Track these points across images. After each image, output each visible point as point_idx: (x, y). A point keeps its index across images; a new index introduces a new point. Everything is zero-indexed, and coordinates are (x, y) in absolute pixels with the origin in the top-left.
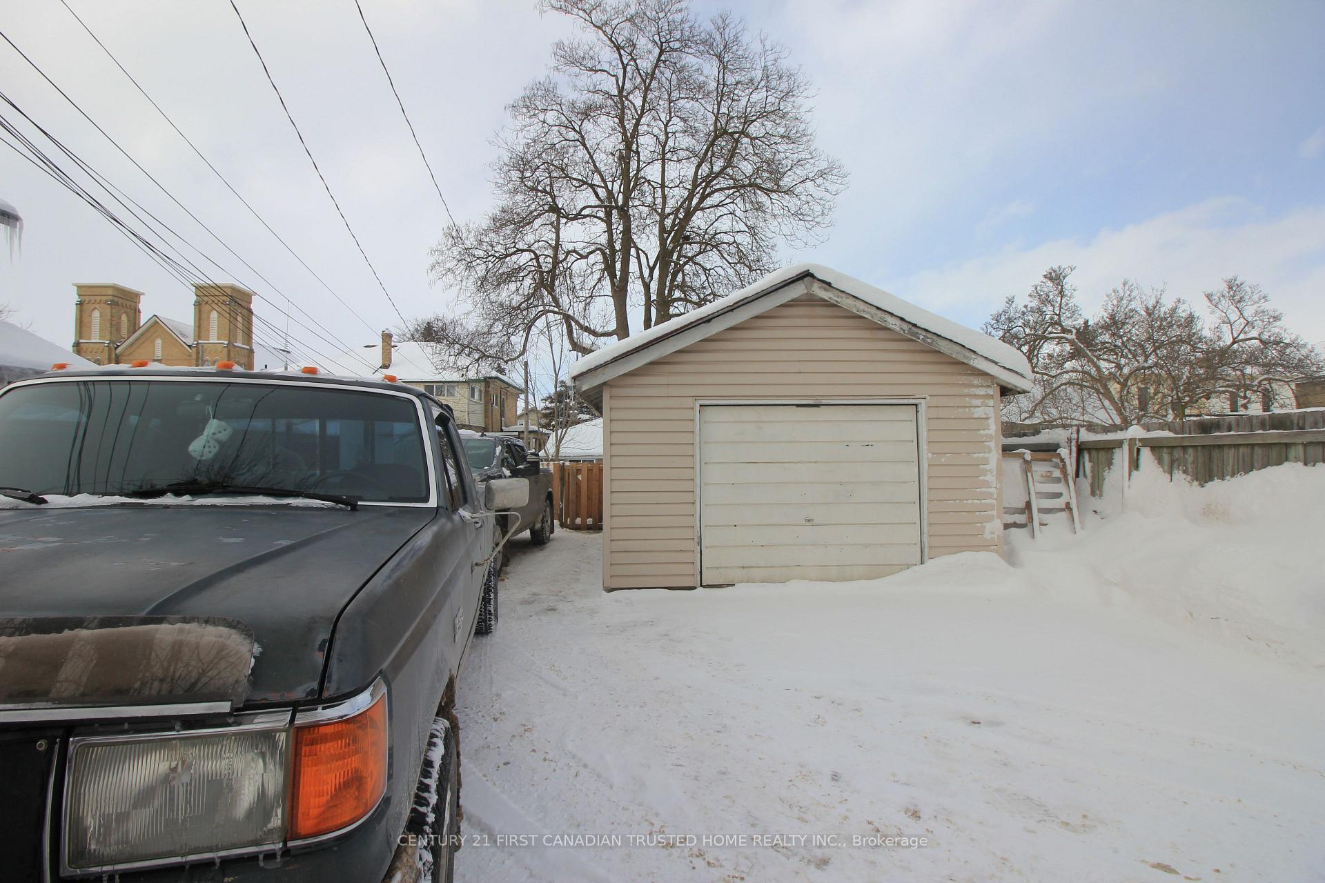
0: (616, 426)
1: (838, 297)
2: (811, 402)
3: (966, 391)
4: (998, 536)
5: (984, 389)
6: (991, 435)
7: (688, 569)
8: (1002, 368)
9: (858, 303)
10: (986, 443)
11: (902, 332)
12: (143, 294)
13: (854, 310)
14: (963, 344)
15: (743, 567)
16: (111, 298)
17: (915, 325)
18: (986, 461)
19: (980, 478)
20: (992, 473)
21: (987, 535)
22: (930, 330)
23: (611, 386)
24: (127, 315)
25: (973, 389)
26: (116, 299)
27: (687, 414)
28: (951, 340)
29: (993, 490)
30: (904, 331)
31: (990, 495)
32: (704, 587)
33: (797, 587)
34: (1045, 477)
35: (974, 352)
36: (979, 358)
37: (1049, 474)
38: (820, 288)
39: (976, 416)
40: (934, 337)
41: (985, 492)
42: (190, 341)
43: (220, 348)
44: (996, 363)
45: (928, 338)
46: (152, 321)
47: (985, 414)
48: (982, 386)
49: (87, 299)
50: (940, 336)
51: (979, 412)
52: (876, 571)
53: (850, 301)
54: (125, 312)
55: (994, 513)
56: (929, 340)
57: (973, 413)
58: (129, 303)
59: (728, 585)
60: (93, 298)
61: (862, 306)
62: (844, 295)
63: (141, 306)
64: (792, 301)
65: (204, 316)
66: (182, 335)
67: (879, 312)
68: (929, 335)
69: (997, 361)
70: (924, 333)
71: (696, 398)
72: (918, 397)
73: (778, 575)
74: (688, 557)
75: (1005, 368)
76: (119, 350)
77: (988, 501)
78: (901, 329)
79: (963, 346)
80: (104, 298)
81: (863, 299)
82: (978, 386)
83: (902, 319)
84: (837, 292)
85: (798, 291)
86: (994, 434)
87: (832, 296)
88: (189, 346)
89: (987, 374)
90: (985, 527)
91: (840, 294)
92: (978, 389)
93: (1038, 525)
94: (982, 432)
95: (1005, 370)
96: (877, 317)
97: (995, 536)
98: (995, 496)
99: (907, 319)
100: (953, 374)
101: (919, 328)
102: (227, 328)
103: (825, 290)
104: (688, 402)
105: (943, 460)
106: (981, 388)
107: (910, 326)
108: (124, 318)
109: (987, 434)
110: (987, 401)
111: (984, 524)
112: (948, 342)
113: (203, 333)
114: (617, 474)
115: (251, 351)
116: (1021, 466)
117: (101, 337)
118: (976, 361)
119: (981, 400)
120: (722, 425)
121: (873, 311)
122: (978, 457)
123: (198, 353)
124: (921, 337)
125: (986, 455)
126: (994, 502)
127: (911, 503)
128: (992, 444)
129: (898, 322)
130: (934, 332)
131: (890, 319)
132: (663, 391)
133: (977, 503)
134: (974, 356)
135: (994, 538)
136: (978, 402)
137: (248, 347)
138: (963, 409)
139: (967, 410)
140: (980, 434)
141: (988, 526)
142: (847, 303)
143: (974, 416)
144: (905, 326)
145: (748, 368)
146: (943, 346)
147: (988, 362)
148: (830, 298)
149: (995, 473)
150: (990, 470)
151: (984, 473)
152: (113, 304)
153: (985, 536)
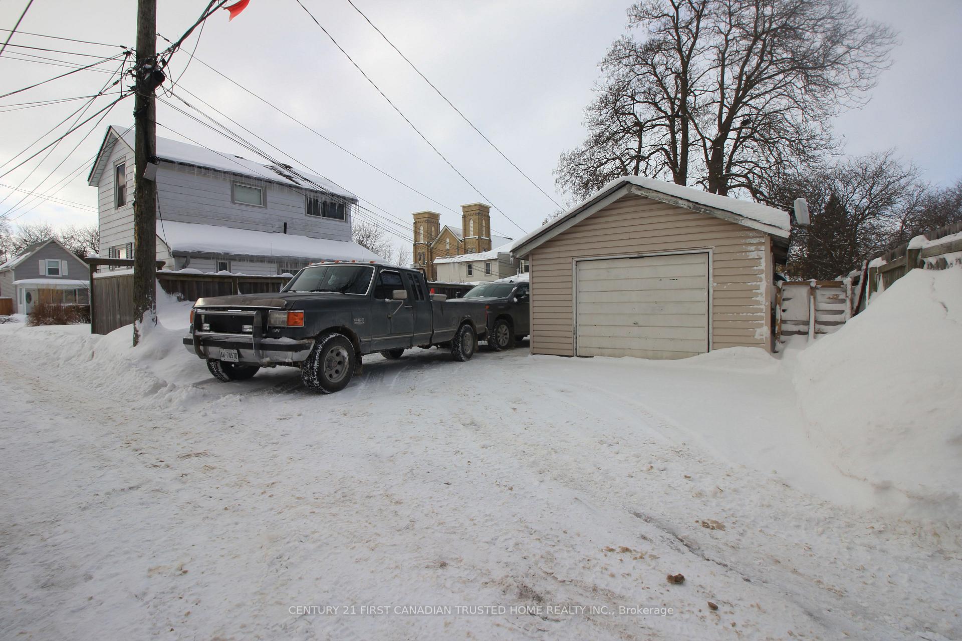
0: (535, 274)
1: (647, 193)
2: (636, 256)
3: (743, 241)
4: (766, 337)
5: (758, 239)
6: (763, 270)
7: (570, 347)
8: (763, 225)
9: (660, 195)
10: (758, 275)
11: (689, 208)
12: (441, 215)
13: (657, 199)
14: (732, 211)
15: (599, 348)
16: (427, 218)
17: (697, 203)
18: (758, 288)
19: (753, 299)
20: (762, 295)
21: (757, 337)
22: (707, 205)
23: (532, 254)
24: (435, 227)
25: (749, 240)
26: (429, 219)
27: (568, 266)
28: (723, 210)
29: (763, 307)
30: (690, 207)
31: (761, 310)
32: (578, 356)
33: (627, 360)
34: (832, 299)
35: (740, 215)
36: (746, 219)
37: (835, 297)
38: (636, 189)
39: (750, 257)
40: (711, 209)
41: (757, 308)
42: (461, 238)
43: (474, 240)
44: (758, 221)
45: (707, 210)
46: (444, 229)
47: (758, 256)
48: (757, 237)
49: (418, 220)
50: (714, 208)
51: (753, 255)
52: (676, 355)
53: (655, 194)
54: (434, 226)
55: (763, 322)
56: (708, 212)
57: (748, 256)
58: (435, 220)
59: (591, 357)
60: (420, 220)
61: (662, 196)
62: (651, 191)
63: (440, 221)
64: (621, 198)
65: (467, 223)
66: (458, 235)
67: (673, 199)
68: (708, 208)
69: (758, 220)
70: (704, 207)
71: (573, 257)
72: (709, 247)
73: (618, 353)
74: (570, 341)
75: (765, 224)
76: (432, 246)
77: (758, 314)
78: (688, 206)
79: (732, 213)
80: (425, 219)
81: (662, 191)
82: (753, 237)
83: (688, 201)
84: (646, 190)
85: (623, 192)
86: (764, 269)
87: (643, 193)
88: (461, 241)
89: (754, 229)
90: (756, 331)
91: (649, 191)
92: (753, 240)
93: (813, 333)
94: (755, 268)
95: (766, 226)
96: (672, 201)
97: (764, 337)
98: (764, 311)
99: (691, 200)
100: (728, 231)
101: (700, 204)
102: (478, 229)
103: (639, 190)
104: (569, 260)
105: (725, 287)
106: (755, 239)
107: (694, 204)
108: (433, 228)
109: (759, 269)
110: (759, 247)
111: (756, 329)
112: (721, 211)
113: (467, 233)
114: (536, 298)
115: (490, 241)
116: (808, 291)
117: (424, 240)
118: (743, 221)
119: (755, 247)
120: (589, 271)
121: (670, 198)
122: (752, 285)
123: (465, 244)
124: (703, 210)
125: (758, 283)
126: (763, 314)
127: (702, 314)
128: (763, 276)
129: (686, 203)
130: (710, 205)
131: (680, 201)
132: (556, 255)
133: (749, 315)
134: (741, 218)
135: (763, 338)
136: (753, 248)
137: (488, 239)
138: (740, 254)
139: (744, 254)
140: (754, 270)
141: (758, 331)
142: (652, 195)
143: (749, 258)
144: (691, 205)
145: (614, 237)
146: (718, 214)
147: (753, 221)
148: (642, 194)
149: (764, 295)
150: (760, 294)
151: (757, 295)
152: (428, 222)
153: (756, 337)
